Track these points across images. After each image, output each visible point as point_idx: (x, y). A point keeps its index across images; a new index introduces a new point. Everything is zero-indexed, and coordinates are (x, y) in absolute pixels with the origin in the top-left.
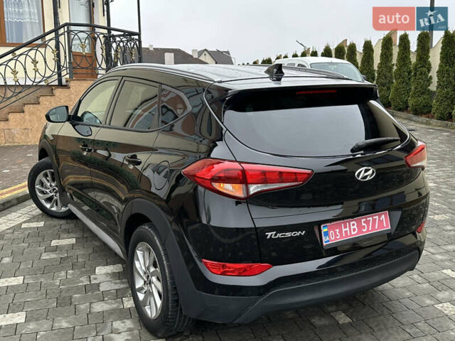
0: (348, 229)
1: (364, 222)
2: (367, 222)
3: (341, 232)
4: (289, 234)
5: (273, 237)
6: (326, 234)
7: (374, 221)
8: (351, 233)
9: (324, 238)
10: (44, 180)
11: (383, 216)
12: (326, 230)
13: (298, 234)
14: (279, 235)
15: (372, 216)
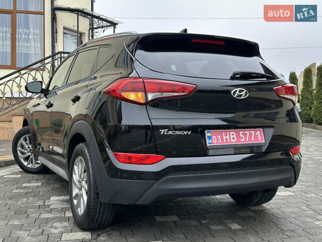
0: (228, 137)
1: (242, 134)
2: (245, 135)
3: (222, 138)
4: (178, 133)
5: (165, 133)
6: (210, 138)
7: (250, 134)
8: (230, 140)
9: (207, 140)
10: (24, 143)
11: (258, 132)
12: (209, 135)
13: (185, 133)
14: (170, 133)
15: (249, 131)
